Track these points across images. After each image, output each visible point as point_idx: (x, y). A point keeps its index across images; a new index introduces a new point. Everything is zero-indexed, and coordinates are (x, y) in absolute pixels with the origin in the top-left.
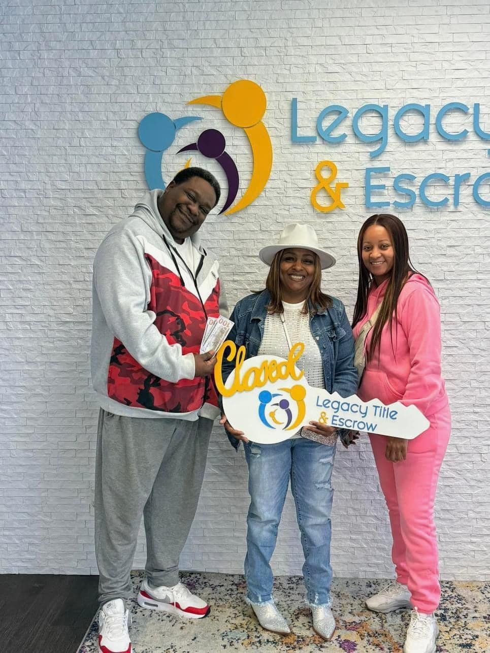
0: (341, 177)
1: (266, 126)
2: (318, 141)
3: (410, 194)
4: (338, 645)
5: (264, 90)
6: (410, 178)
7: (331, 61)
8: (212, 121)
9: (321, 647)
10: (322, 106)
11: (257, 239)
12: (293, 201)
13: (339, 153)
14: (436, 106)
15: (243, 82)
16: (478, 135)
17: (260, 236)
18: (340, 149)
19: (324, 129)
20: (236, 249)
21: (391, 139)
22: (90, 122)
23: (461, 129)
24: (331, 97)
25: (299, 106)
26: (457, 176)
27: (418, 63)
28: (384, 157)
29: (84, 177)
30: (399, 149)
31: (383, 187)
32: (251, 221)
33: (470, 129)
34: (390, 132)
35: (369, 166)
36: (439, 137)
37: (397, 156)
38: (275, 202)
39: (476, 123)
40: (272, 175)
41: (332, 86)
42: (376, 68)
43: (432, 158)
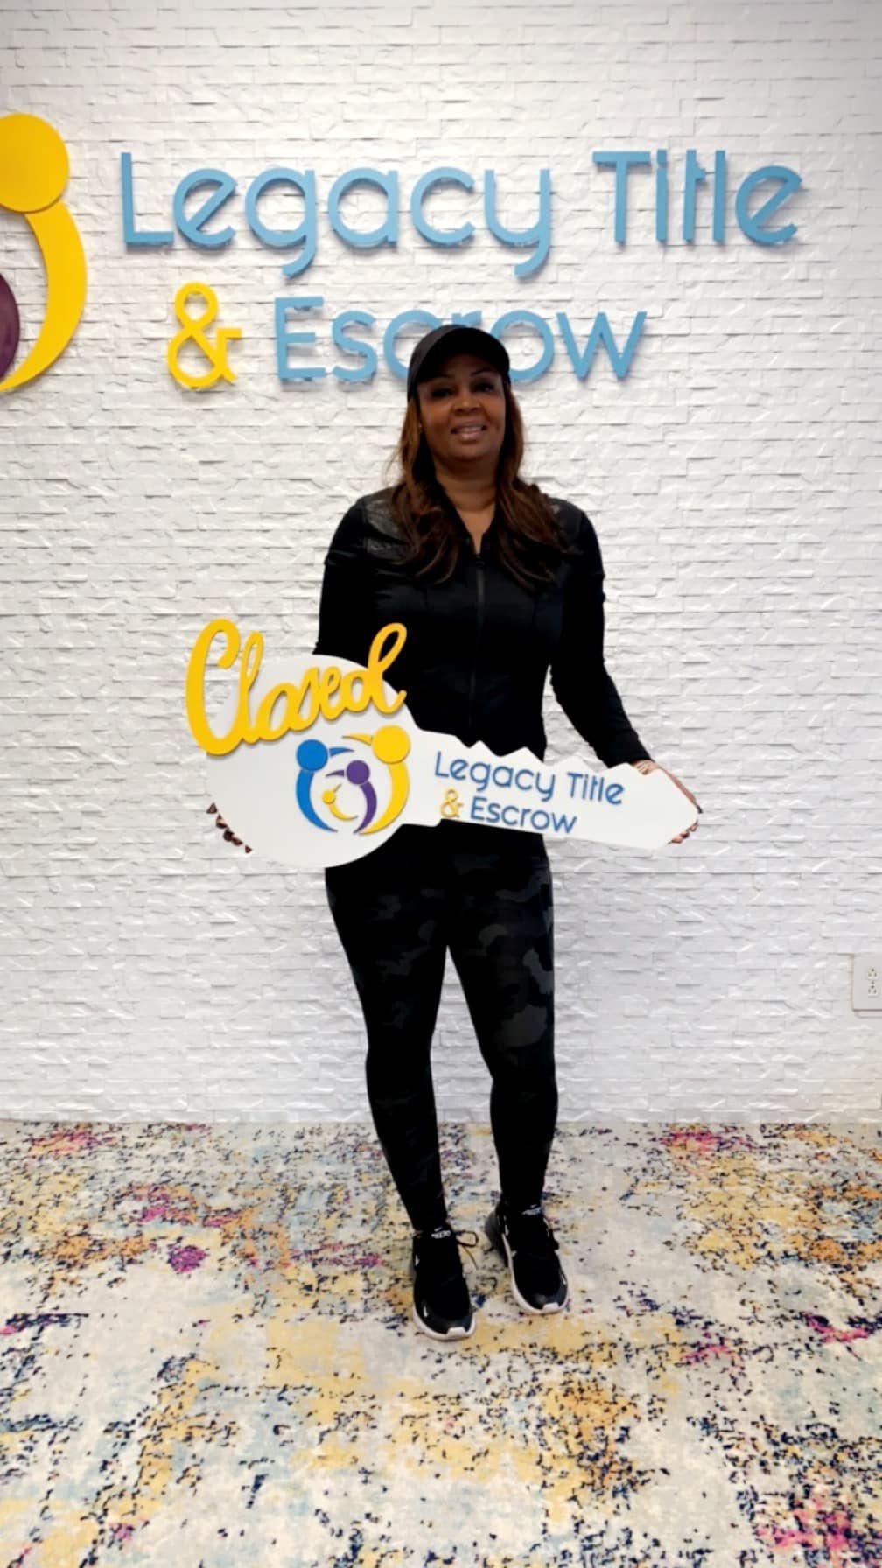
0: (229, 319)
1: (73, 210)
2: (179, 244)
3: (365, 354)
4: (167, 1257)
5: (64, 136)
6: (364, 323)
7: (200, 82)
9: (131, 1261)
10: (183, 172)
11: (63, 445)
12: (134, 368)
13: (222, 269)
14: (412, 177)
16: (497, 238)
18: (224, 261)
19: (189, 217)
23: (460, 224)
24: (199, 152)
25: (137, 170)
28: (314, 278)
31: (311, 338)
32: (49, 406)
33: (479, 223)
34: (323, 228)
35: (284, 294)
36: (419, 238)
37: (338, 275)
38: (96, 368)
39: (491, 211)
41: (203, 132)
42: (291, 95)
43: (407, 280)
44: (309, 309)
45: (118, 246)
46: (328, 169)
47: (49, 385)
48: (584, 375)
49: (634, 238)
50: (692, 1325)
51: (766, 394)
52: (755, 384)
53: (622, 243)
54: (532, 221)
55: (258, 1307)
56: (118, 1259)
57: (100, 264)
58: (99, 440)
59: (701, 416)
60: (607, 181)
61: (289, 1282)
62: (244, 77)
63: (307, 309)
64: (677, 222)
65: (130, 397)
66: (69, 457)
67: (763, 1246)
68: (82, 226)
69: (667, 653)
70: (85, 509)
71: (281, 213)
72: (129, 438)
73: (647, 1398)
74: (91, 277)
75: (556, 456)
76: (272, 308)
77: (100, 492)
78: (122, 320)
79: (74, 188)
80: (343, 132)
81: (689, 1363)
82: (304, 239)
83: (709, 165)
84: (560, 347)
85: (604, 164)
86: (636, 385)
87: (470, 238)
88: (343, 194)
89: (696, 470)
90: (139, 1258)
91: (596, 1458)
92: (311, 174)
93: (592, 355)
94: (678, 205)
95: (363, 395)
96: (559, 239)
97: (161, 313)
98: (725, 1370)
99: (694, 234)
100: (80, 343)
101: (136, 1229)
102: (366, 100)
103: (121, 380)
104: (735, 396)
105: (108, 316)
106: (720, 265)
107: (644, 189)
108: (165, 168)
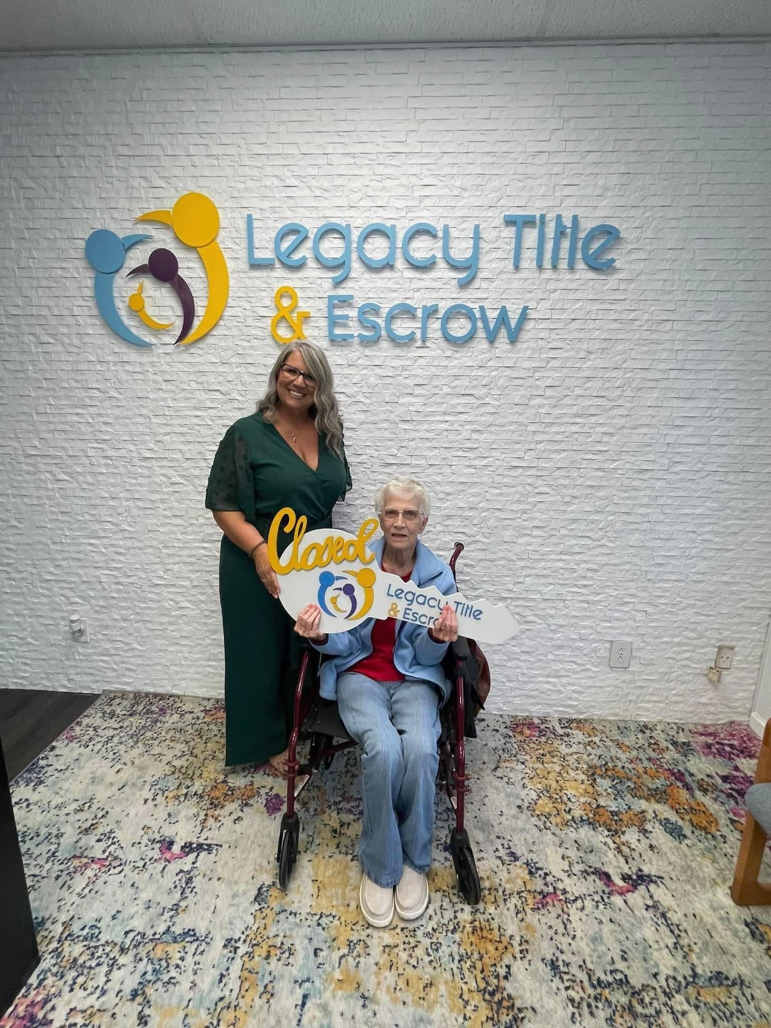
0: (303, 306)
1: (221, 246)
2: (278, 265)
3: (375, 327)
4: (265, 802)
5: (217, 206)
6: (375, 310)
7: (290, 174)
8: (164, 240)
9: (246, 805)
10: (280, 225)
12: (254, 332)
13: (301, 279)
14: (403, 228)
15: (193, 194)
17: (221, 369)
18: (301, 274)
19: (283, 250)
20: (197, 383)
21: (356, 265)
22: (37, 241)
23: (429, 256)
24: (289, 214)
25: (255, 224)
26: (424, 307)
27: (384, 177)
28: (349, 284)
29: (35, 301)
30: (364, 276)
31: (346, 317)
33: (439, 255)
34: (354, 256)
35: (333, 293)
36: (406, 263)
37: (362, 283)
38: (235, 332)
39: (446, 248)
40: (231, 302)
41: (291, 203)
42: (338, 181)
44: (346, 301)
45: (245, 266)
46: (358, 222)
47: (210, 340)
48: (492, 339)
49: (524, 264)
50: (537, 875)
51: (590, 353)
52: (585, 346)
53: (517, 268)
54: (469, 254)
55: (309, 846)
56: (240, 801)
57: (236, 275)
58: (236, 370)
59: (554, 363)
60: (511, 232)
61: (325, 825)
62: (314, 172)
63: (345, 301)
64: (548, 255)
65: (252, 347)
66: (221, 379)
67: (569, 812)
68: (226, 255)
69: (528, 488)
70: (228, 406)
71: (332, 248)
72: (252, 369)
73: (518, 938)
74: (232, 282)
75: (475, 382)
76: (326, 300)
77: (237, 397)
78: (247, 306)
79: (222, 233)
80: (365, 203)
81: (539, 909)
82: (344, 263)
83: (568, 223)
84: (480, 324)
85: (510, 222)
86: (519, 346)
87: (434, 263)
88: (367, 237)
89: (549, 392)
90: (251, 802)
91: (492, 994)
92: (348, 226)
93: (497, 330)
94: (549, 246)
95: (374, 348)
96: (482, 264)
97: (268, 303)
98: (559, 915)
99: (557, 262)
100: (225, 318)
101: (251, 779)
102: (380, 184)
103: (247, 338)
104: (573, 353)
105: (240, 304)
106: (571, 280)
107: (531, 237)
108: (271, 223)
